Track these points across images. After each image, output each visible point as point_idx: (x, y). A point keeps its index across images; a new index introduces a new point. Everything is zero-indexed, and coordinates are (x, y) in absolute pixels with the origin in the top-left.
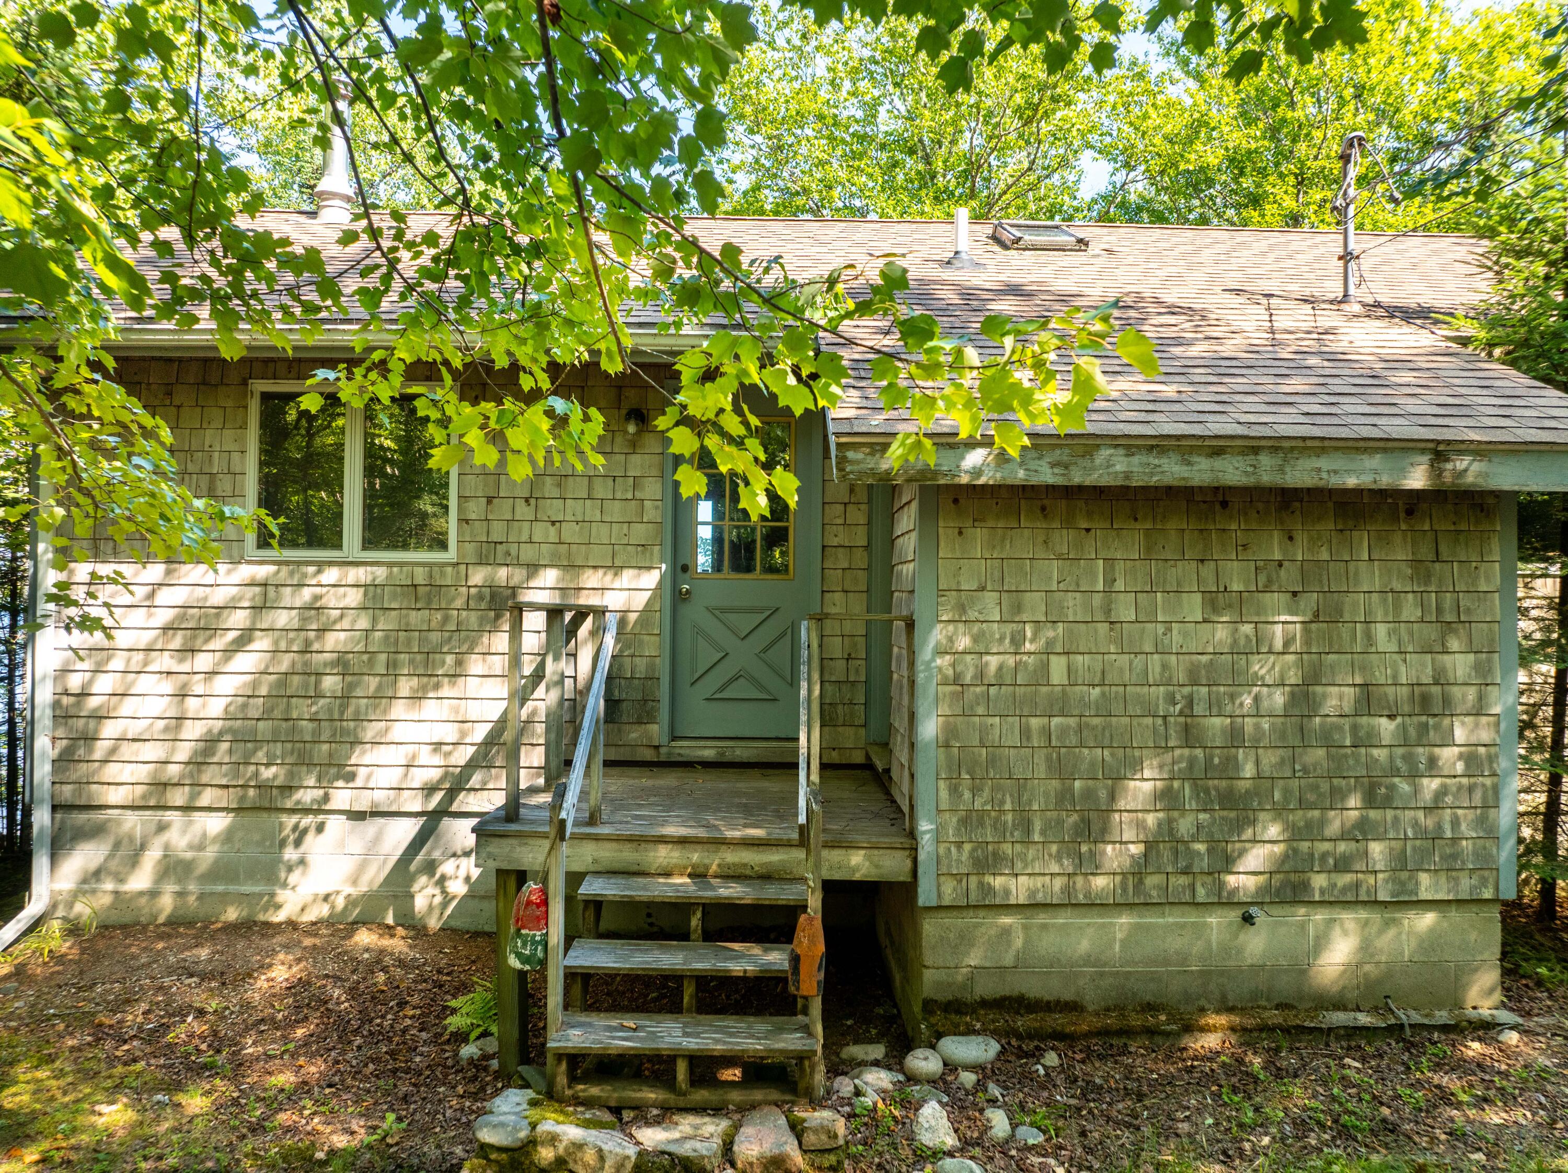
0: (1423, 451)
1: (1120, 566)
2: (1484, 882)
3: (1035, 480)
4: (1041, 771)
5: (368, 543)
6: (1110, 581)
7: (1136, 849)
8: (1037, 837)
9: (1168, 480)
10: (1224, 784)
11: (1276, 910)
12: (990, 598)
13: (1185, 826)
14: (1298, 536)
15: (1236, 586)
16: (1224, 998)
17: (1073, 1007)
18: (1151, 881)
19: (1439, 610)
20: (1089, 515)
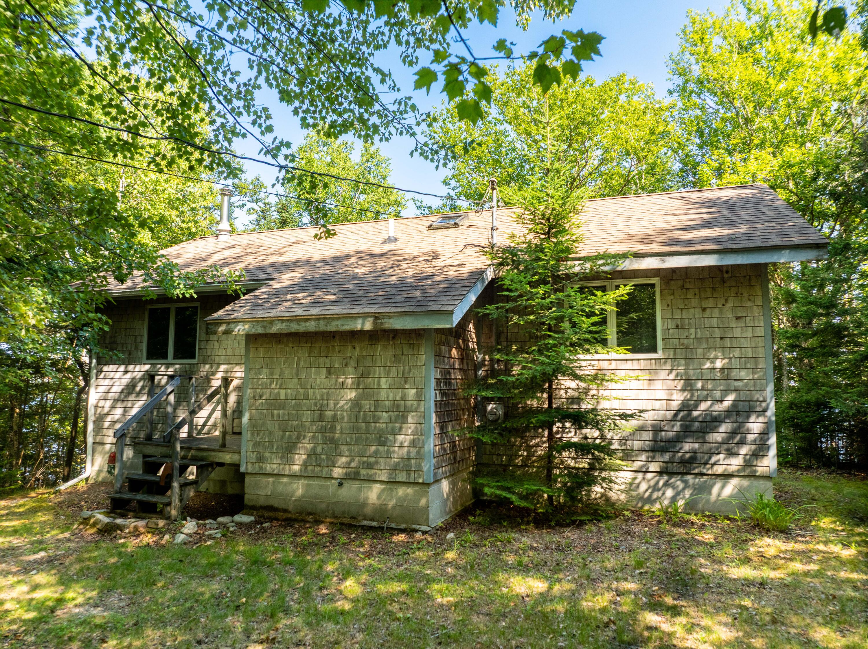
0: (371, 317)
1: (302, 359)
2: (419, 477)
3: (256, 332)
4: (276, 429)
5: (175, 357)
6: (298, 364)
7: (304, 457)
8: (274, 451)
9: (293, 331)
10: (331, 435)
11: (350, 482)
12: (265, 370)
13: (319, 449)
14: (357, 347)
15: (336, 365)
16: (333, 513)
17: (285, 511)
18: (310, 468)
19: (403, 373)
20: (293, 343)
